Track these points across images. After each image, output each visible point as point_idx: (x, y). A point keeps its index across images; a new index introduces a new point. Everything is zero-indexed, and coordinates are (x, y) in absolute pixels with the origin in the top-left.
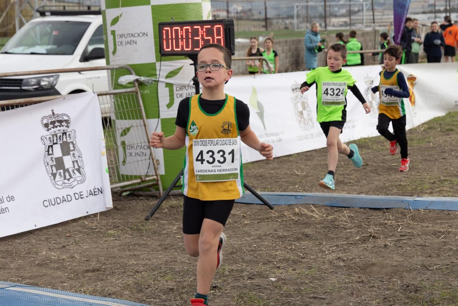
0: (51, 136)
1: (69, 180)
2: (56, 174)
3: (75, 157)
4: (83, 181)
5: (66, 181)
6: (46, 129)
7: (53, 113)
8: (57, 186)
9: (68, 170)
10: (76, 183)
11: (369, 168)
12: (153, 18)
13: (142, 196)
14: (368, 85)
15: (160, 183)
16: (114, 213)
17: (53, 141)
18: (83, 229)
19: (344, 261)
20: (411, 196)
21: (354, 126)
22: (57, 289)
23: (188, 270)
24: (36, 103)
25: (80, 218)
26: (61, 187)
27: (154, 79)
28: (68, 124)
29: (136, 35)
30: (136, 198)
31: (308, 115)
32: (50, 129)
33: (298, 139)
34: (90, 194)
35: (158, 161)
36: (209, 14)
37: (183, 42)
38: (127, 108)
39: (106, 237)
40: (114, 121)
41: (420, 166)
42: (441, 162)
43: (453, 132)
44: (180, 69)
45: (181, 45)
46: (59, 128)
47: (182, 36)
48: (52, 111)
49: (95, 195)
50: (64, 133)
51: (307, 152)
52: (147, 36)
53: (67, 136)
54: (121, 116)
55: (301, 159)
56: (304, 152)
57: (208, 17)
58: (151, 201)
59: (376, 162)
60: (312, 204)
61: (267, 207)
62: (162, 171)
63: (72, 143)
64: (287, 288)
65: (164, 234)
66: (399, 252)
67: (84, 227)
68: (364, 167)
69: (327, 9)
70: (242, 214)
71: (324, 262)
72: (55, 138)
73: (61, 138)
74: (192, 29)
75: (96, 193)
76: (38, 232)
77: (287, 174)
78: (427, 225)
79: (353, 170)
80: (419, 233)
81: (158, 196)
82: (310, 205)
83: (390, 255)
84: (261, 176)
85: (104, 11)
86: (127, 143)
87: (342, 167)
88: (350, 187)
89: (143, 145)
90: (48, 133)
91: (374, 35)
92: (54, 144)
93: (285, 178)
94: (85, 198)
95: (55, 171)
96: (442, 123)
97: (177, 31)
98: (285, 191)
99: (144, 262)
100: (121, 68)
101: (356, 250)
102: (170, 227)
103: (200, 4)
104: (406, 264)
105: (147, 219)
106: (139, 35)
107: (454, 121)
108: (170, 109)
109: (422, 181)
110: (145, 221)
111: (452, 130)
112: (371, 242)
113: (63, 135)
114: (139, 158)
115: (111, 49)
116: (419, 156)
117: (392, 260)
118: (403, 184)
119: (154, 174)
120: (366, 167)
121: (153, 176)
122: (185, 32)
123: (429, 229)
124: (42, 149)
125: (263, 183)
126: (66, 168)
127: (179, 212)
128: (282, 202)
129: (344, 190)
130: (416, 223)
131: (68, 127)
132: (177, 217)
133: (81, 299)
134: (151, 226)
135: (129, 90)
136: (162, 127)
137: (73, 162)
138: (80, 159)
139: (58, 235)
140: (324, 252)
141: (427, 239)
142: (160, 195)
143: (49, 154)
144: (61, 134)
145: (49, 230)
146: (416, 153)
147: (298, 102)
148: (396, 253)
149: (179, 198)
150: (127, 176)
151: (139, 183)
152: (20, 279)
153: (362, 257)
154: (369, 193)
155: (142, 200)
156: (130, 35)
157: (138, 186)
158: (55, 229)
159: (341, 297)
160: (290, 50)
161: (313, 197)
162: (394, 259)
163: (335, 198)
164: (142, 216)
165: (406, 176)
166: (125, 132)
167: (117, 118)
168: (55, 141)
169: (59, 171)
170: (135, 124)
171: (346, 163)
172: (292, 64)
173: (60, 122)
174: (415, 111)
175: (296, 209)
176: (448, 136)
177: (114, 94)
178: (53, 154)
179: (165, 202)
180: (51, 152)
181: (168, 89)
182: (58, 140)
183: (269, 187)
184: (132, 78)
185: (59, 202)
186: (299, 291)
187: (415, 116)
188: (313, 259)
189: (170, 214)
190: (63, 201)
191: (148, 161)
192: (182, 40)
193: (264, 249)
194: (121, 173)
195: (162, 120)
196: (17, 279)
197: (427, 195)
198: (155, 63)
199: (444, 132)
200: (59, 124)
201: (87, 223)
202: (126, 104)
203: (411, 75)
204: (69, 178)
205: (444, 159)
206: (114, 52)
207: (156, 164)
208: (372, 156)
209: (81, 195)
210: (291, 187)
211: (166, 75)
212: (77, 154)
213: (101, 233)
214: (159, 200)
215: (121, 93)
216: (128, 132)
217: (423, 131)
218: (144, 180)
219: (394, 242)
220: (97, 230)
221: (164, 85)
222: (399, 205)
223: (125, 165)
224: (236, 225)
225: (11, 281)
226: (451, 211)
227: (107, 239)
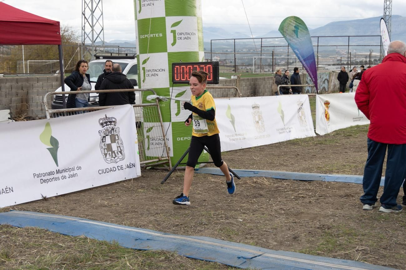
0: (105, 131)
1: (114, 158)
2: (107, 154)
3: (118, 144)
4: (123, 159)
5: (113, 159)
6: (102, 126)
7: (106, 117)
8: (107, 162)
9: (114, 152)
10: (119, 160)
11: (299, 157)
12: (168, 60)
13: (159, 169)
14: (300, 106)
15: (170, 161)
16: (142, 179)
17: (106, 134)
18: (122, 188)
19: (284, 210)
20: (326, 174)
21: (290, 132)
22: (108, 222)
23: (188, 213)
24: (95, 110)
25: (121, 182)
26: (110, 162)
27: (168, 98)
28: (115, 124)
29: (158, 70)
30: (155, 170)
31: (262, 123)
32: (104, 126)
33: (255, 138)
34: (127, 167)
35: (169, 148)
36: (203, 59)
37: (187, 75)
38: (151, 115)
39: (137, 193)
40: (143, 123)
41: (331, 156)
42: (344, 154)
43: (352, 137)
44: (185, 92)
45: (186, 77)
46: (109, 126)
47: (186, 71)
48: (106, 115)
49: (130, 168)
50: (113, 129)
51: (260, 146)
52: (165, 71)
53: (114, 131)
54: (147, 119)
55: (257, 151)
56: (259, 146)
57: (203, 60)
58: (165, 173)
59: (304, 154)
60: (265, 177)
61: (236, 178)
62: (171, 154)
63: (117, 135)
64: (249, 225)
65: (173, 192)
66: (318, 206)
67: (124, 187)
68: (296, 156)
69: (274, 61)
70: (221, 182)
71: (272, 211)
72: (107, 132)
73: (111, 132)
74: (193, 67)
75: (131, 167)
76: (95, 189)
77: (248, 158)
78: (335, 191)
79: (289, 157)
80: (331, 195)
81: (169, 170)
82: (263, 177)
83: (312, 208)
84: (232, 160)
85: (139, 55)
86: (151, 137)
87: (283, 155)
88: (288, 168)
89: (161, 138)
90: (103, 129)
91: (303, 77)
92: (107, 135)
93: (247, 161)
94: (124, 169)
95: (106, 152)
96: (345, 131)
97: (183, 68)
98: (247, 169)
99: (161, 208)
100: (148, 90)
101: (292, 204)
102: (177, 188)
103: (198, 52)
104: (322, 213)
105: (162, 183)
106: (159, 70)
107: (352, 130)
108: (178, 116)
109: (332, 165)
110: (161, 184)
111: (351, 135)
112: (301, 199)
113: (112, 130)
114: (158, 146)
115: (142, 79)
116: (330, 150)
117: (314, 211)
118: (320, 166)
119: (167, 156)
120: (297, 156)
121: (166, 157)
122: (189, 69)
123: (336, 193)
124: (99, 138)
125: (234, 164)
126: (113, 150)
127: (182, 179)
128: (246, 175)
129: (284, 169)
130: (329, 190)
131: (115, 125)
132: (180, 182)
133: (123, 228)
134: (165, 187)
135: (153, 104)
136: (172, 127)
137: (117, 147)
138: (122, 145)
139: (107, 191)
140: (272, 205)
141: (336, 199)
142: (170, 169)
143: (103, 142)
144: (111, 130)
145: (102, 188)
146: (328, 149)
147: (256, 115)
148: (316, 206)
149: (182, 171)
150: (150, 157)
151: (157, 162)
152: (85, 216)
153: (295, 208)
154: (299, 171)
155: (159, 172)
156: (154, 70)
157: (156, 163)
158: (105, 188)
159: (283, 231)
160: (250, 85)
161: (265, 172)
162: (315, 210)
163: (278, 173)
164: (159, 181)
165: (323, 162)
166: (149, 130)
167: (145, 122)
168: (107, 134)
169: (108, 152)
170: (156, 125)
171: (285, 153)
172: (251, 94)
173: (111, 122)
174: (329, 124)
175: (254, 179)
176: (349, 139)
177: (143, 106)
178: (105, 142)
179: (173, 173)
180: (104, 140)
181: (176, 104)
182: (109, 133)
183: (237, 166)
184: (155, 96)
185: (108, 171)
186: (257, 227)
187: (328, 127)
188: (265, 208)
189: (176, 181)
190: (111, 171)
191: (163, 148)
192: (187, 74)
193: (235, 202)
194: (146, 155)
195: (172, 122)
196: (83, 216)
197: (335, 173)
198: (169, 88)
199: (346, 137)
200: (110, 124)
201: (125, 184)
202: (151, 112)
203: (326, 101)
204: (115, 156)
205: (346, 152)
206: (144, 81)
207: (168, 150)
208: (301, 150)
209: (122, 168)
210: (251, 167)
211: (175, 95)
212: (120, 142)
213: (134, 190)
214: (169, 172)
215: (148, 106)
216: (151, 130)
217: (333, 136)
218: (160, 159)
219: (315, 200)
220: (131, 189)
221: (174, 101)
222: (318, 179)
223: (149, 150)
224: (217, 188)
225: (80, 217)
226: (350, 183)
227: (137, 194)
